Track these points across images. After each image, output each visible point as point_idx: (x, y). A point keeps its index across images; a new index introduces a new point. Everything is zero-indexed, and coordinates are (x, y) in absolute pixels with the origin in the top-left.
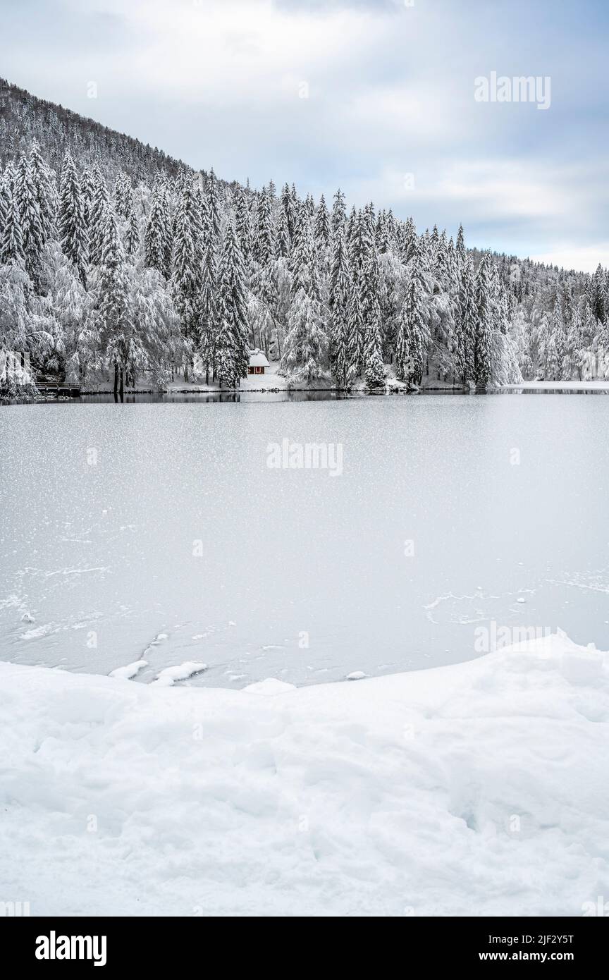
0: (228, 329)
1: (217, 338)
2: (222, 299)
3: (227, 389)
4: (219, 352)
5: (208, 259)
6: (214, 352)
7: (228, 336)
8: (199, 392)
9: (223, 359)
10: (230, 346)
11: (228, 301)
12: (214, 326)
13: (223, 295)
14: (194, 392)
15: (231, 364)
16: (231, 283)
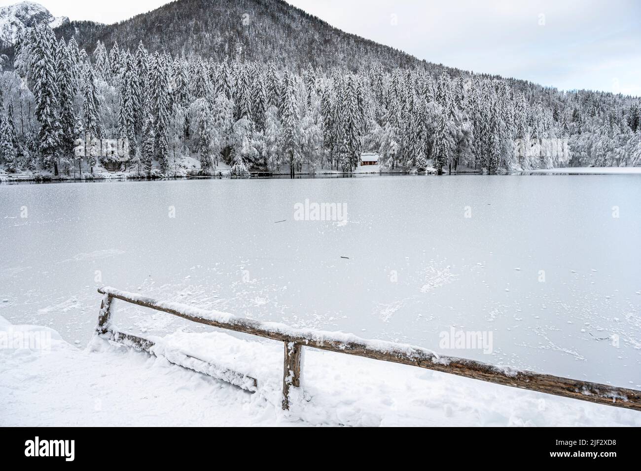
0: (346, 143)
1: (341, 148)
2: (344, 129)
3: (347, 172)
4: (341, 155)
5: (337, 110)
6: (340, 155)
7: (346, 147)
8: (332, 174)
9: (343, 158)
10: (347, 152)
11: (347, 130)
12: (339, 142)
13: (344, 127)
14: (329, 174)
15: (347, 160)
16: (348, 122)
